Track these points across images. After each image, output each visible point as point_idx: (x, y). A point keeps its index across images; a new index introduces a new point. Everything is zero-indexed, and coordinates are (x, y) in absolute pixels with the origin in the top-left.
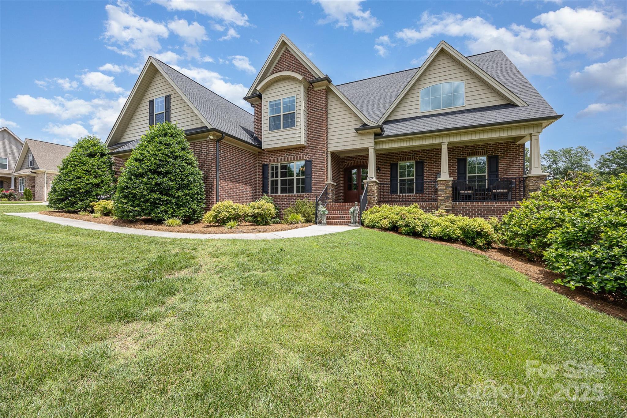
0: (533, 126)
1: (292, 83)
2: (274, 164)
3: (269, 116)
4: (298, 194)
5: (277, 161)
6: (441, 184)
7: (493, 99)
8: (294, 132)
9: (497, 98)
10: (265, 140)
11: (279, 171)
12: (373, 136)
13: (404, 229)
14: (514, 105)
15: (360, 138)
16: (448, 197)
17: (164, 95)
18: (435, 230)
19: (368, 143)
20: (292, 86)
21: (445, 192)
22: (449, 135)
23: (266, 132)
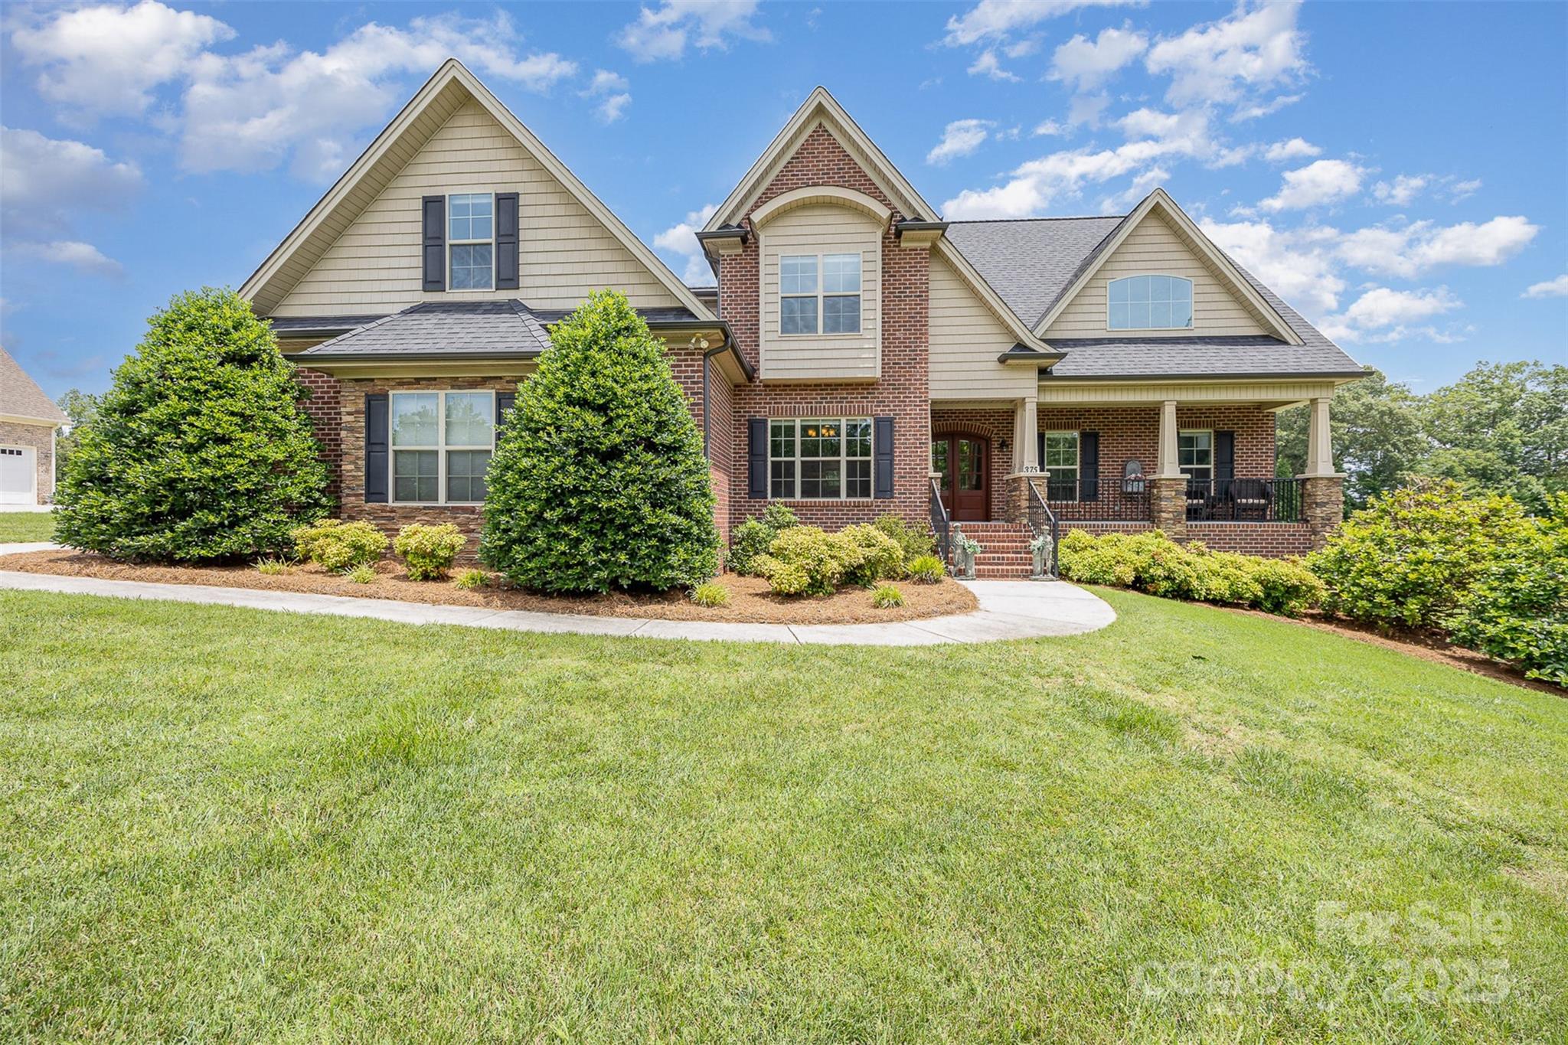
0: (1320, 385)
1: (848, 219)
2: (783, 421)
3: (781, 295)
4: (852, 500)
5: (794, 412)
6: (1167, 486)
7: (1242, 322)
8: (856, 344)
9: (1249, 322)
10: (769, 355)
11: (798, 439)
12: (1035, 375)
13: (1164, 585)
14: (1283, 342)
15: (1006, 374)
16: (1180, 513)
17: (492, 190)
18: (1218, 586)
19: (1023, 387)
20: (852, 228)
21: (1173, 502)
22: (1180, 387)
23: (770, 336)
